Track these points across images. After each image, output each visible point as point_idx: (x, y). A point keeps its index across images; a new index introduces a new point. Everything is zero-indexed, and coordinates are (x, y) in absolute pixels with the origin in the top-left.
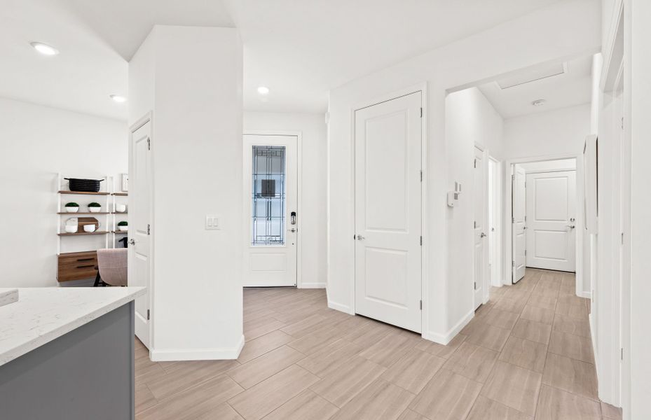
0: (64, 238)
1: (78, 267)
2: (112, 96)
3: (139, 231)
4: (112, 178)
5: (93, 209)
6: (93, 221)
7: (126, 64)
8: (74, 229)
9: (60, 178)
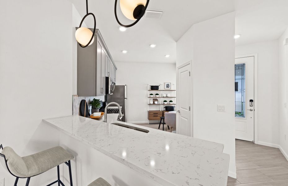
0: (150, 105)
1: (154, 116)
2: (165, 56)
3: (182, 108)
4: (162, 84)
5: (157, 96)
6: (157, 100)
7: (175, 43)
8: (152, 103)
9: (149, 86)
